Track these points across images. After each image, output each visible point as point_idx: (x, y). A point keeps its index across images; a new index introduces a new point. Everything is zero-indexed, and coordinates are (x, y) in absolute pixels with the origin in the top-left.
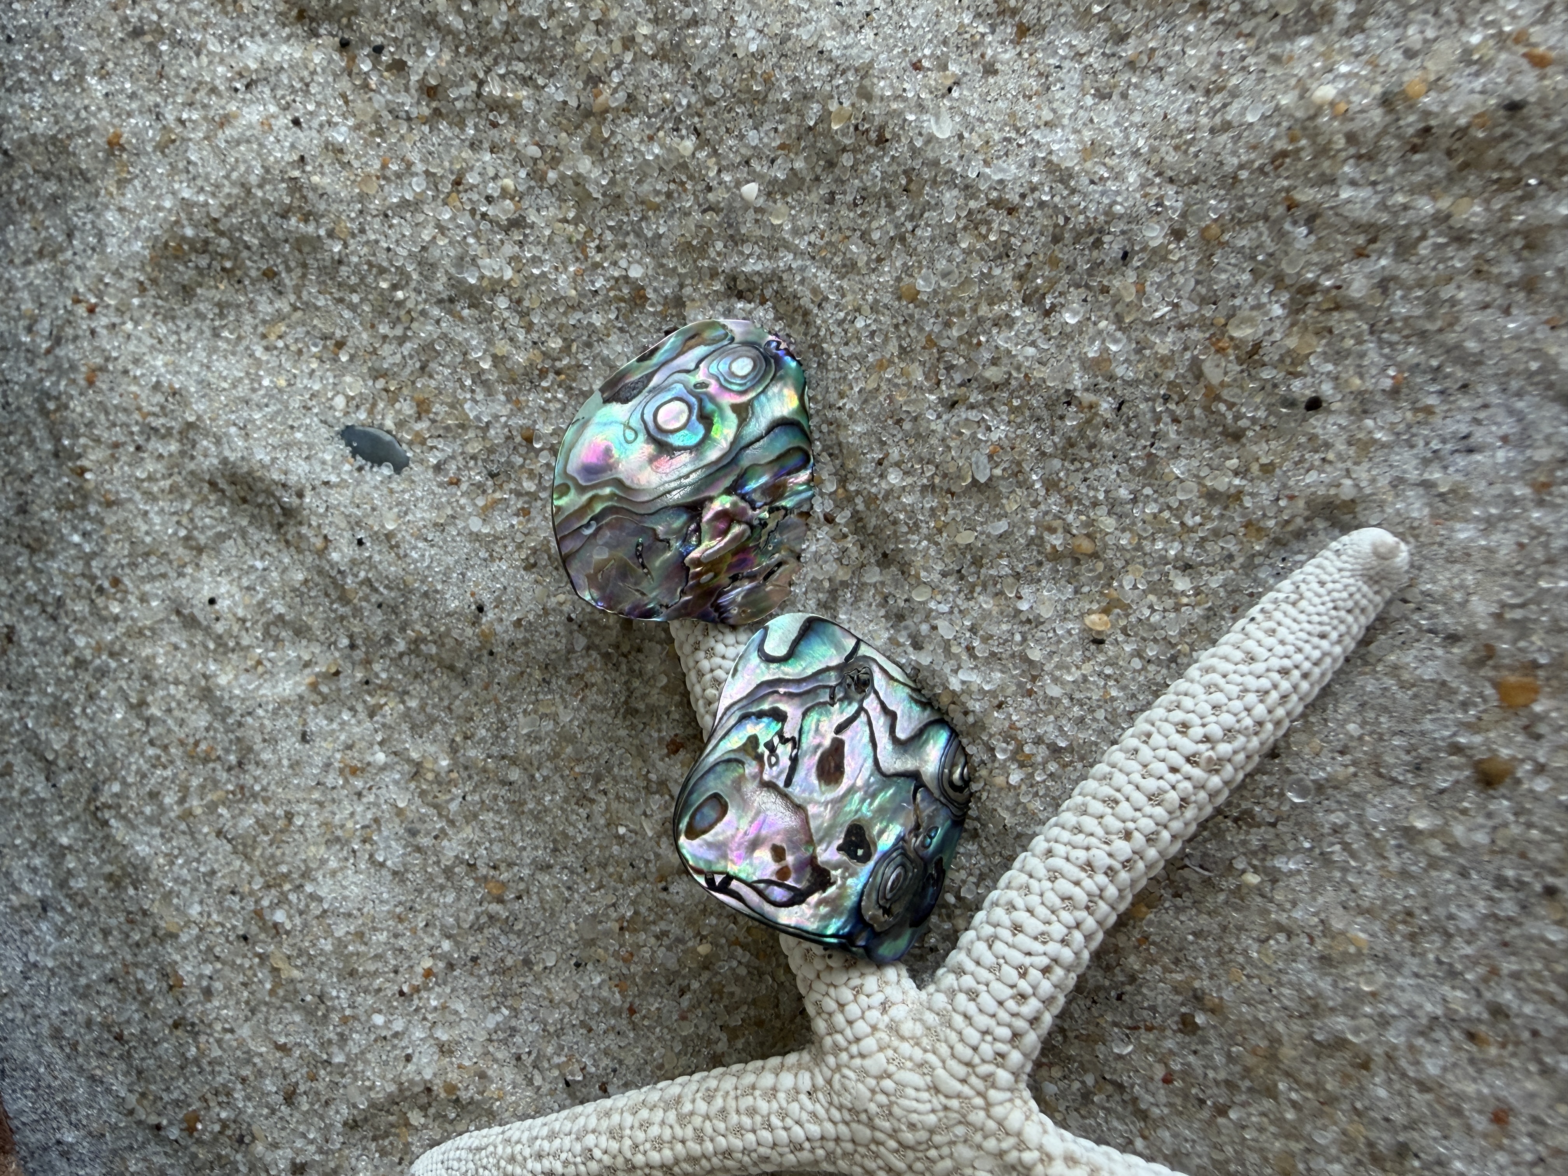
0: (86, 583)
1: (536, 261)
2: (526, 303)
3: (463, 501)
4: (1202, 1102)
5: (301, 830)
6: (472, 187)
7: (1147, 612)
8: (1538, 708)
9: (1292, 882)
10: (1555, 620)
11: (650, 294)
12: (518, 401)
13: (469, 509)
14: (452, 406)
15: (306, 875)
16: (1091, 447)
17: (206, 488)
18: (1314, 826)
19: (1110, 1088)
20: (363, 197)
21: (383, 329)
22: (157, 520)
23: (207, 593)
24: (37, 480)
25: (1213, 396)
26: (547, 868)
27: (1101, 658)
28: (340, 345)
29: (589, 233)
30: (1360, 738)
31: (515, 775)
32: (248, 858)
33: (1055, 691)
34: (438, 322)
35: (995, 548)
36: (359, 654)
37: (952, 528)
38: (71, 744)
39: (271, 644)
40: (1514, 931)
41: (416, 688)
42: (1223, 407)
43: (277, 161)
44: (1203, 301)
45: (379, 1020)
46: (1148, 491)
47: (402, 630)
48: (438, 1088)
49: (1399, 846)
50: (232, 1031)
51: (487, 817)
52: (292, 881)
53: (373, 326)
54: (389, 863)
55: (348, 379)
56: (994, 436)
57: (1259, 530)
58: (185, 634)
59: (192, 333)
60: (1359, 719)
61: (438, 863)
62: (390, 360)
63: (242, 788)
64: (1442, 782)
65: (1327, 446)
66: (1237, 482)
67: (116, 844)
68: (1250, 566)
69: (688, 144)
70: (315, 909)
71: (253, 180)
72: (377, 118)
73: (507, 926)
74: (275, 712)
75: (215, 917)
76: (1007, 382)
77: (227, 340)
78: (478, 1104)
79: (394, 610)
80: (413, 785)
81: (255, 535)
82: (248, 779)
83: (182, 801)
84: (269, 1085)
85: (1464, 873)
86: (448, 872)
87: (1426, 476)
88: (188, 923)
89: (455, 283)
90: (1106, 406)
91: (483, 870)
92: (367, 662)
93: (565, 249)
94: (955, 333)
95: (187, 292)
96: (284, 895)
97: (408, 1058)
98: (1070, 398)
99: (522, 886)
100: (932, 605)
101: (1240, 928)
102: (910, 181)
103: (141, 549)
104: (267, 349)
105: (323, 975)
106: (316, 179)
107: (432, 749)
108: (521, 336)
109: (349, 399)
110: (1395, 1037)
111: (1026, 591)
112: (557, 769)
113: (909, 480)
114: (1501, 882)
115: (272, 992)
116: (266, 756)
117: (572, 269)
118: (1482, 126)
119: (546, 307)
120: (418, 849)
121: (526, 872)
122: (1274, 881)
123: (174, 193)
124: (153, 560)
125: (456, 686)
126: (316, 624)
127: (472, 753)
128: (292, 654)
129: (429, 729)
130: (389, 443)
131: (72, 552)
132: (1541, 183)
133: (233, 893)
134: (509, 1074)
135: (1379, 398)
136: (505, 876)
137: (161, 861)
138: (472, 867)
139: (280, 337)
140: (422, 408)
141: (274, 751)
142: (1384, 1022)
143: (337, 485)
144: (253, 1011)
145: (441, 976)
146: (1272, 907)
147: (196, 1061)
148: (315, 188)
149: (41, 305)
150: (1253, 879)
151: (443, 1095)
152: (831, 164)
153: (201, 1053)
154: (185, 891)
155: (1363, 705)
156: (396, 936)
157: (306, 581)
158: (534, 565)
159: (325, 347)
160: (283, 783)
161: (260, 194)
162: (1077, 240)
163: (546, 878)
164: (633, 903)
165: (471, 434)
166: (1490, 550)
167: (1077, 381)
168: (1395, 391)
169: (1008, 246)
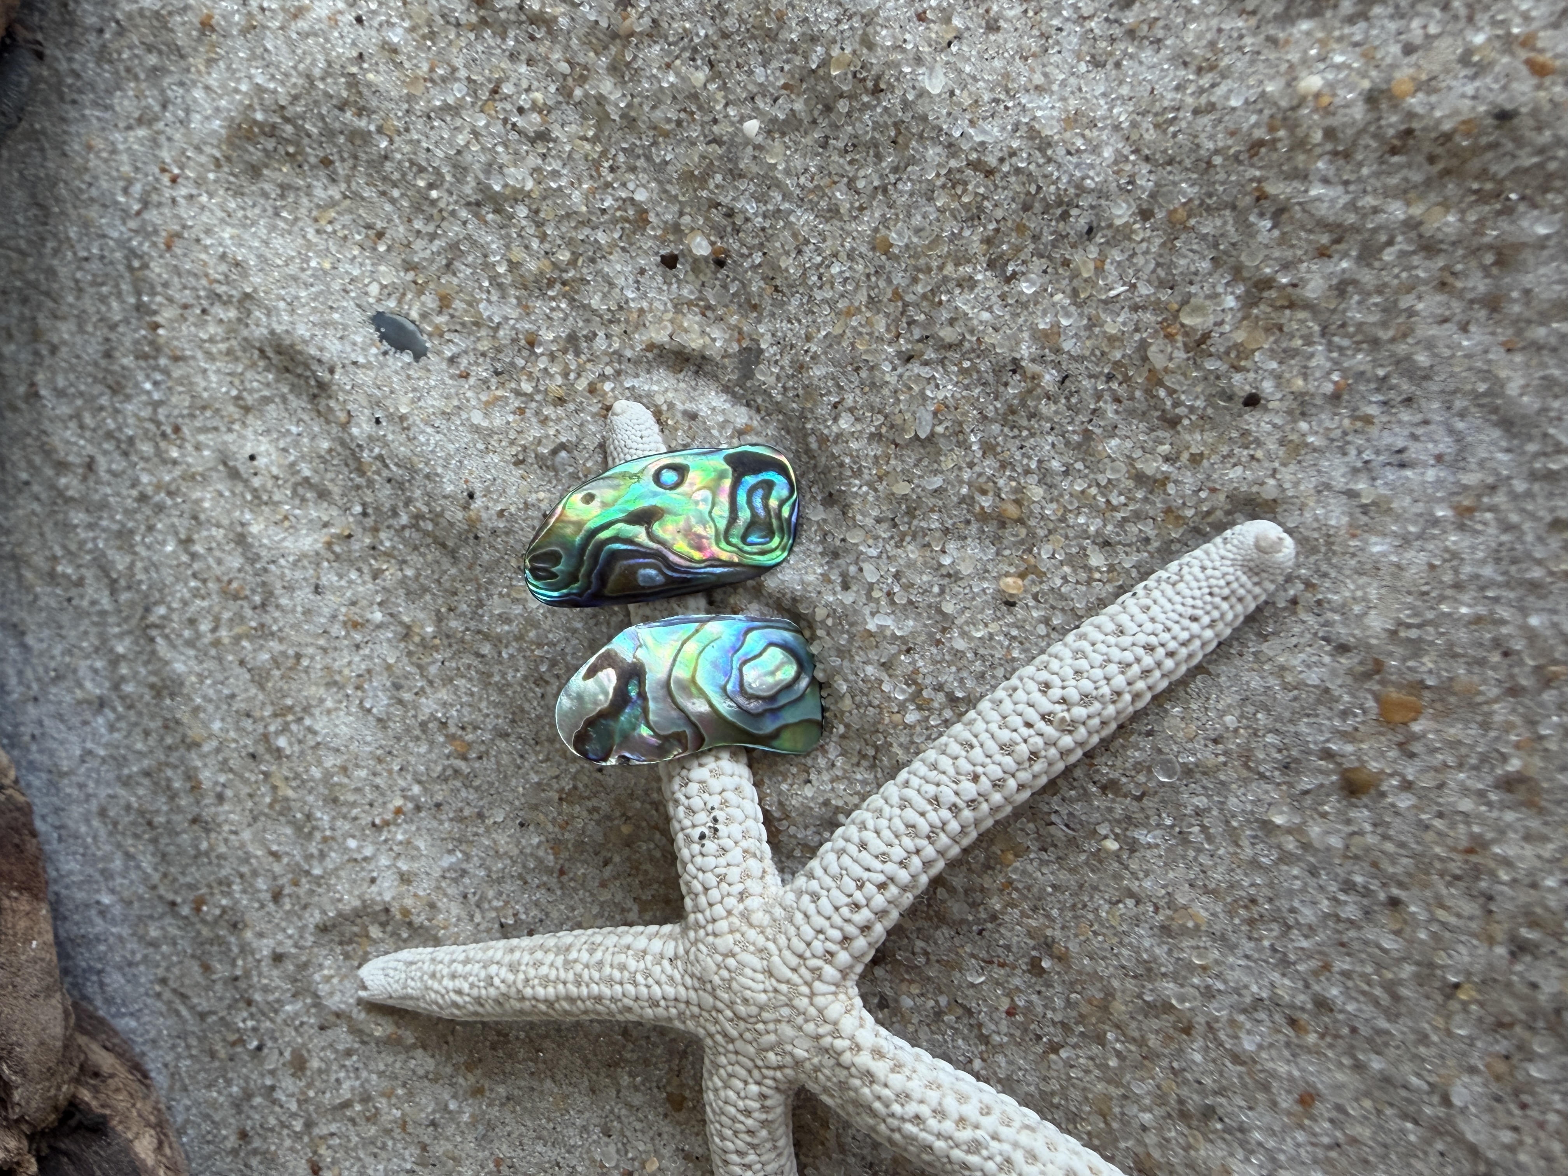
0: (151, 426)
1: (555, 174)
2: (542, 215)
3: (469, 394)
4: (1039, 1038)
5: (306, 671)
6: (506, 98)
7: (1058, 582)
8: (1416, 727)
9: (1148, 854)
10: (1451, 645)
11: (652, 217)
12: (527, 307)
13: (473, 402)
14: (470, 304)
15: (306, 709)
16: (1032, 416)
17: (256, 353)
18: (1178, 805)
19: (960, 1011)
20: (410, 98)
21: (418, 225)
22: (214, 378)
23: (248, 450)
24: (121, 329)
25: (1155, 379)
26: (505, 736)
27: (1010, 619)
28: (380, 235)
29: (604, 154)
30: (1236, 730)
31: (486, 649)
32: (262, 687)
33: (960, 644)
34: (465, 223)
35: (929, 502)
36: (369, 522)
37: (891, 478)
38: (132, 565)
39: (297, 502)
40: (1352, 933)
41: (414, 558)
42: (1162, 392)
43: (339, 56)
44: (1161, 284)
45: (352, 843)
46: (1079, 466)
47: (407, 505)
48: (395, 911)
49: (1255, 837)
50: (235, 833)
51: (460, 682)
52: (294, 713)
53: (410, 221)
54: (375, 710)
55: (382, 268)
56: (941, 395)
57: (1178, 517)
58: (229, 483)
59: (257, 211)
60: (1237, 713)
61: (415, 717)
62: (422, 255)
63: (262, 625)
64: (1306, 782)
65: (1258, 443)
66: (1165, 468)
67: (160, 659)
68: (1164, 551)
69: (700, 76)
70: (311, 741)
72: (430, 23)
73: (468, 782)
74: (295, 564)
75: (232, 734)
76: (960, 344)
77: (285, 220)
78: (427, 929)
79: (401, 486)
80: (402, 645)
81: (293, 402)
82: (267, 619)
83: (214, 630)
84: (261, 884)
85: (1313, 872)
86: (423, 725)
87: (1352, 486)
88: (211, 736)
89: (483, 188)
90: (1049, 378)
91: (453, 729)
92: (375, 530)
93: (582, 166)
94: (920, 289)
95: (255, 172)
96: (287, 724)
97: (373, 881)
98: (1016, 367)
99: (483, 748)
100: (862, 548)
101: (1095, 888)
102: (899, 133)
103: (199, 403)
104: (318, 232)
105: (311, 799)
106: (371, 76)
107: (421, 615)
108: (535, 244)
109: (383, 287)
111: (951, 546)
112: (520, 650)
113: (859, 427)
114: (1348, 886)
115: (271, 806)
116: (284, 601)
117: (585, 186)
118: (1468, 134)
119: (559, 220)
120: (400, 702)
121: (487, 736)
122: (1132, 851)
123: (250, 77)
124: (208, 413)
125: (446, 563)
126: (336, 490)
127: (453, 624)
128: (314, 514)
129: (421, 597)
130: (412, 333)
131: (144, 398)
132: (1522, 199)
133: (248, 715)
134: (455, 909)
135: (1318, 401)
136: (470, 737)
137: (193, 679)
138: (444, 724)
139: (330, 222)
140: (444, 302)
141: (291, 598)
142: (1209, 994)
143: (363, 366)
144: (255, 819)
145: (409, 815)
146: (1126, 874)
147: (207, 854)
148: (369, 85)
149: (137, 169)
150: (1112, 845)
151: (398, 916)
152: (828, 109)
153: (211, 848)
154: (211, 708)
155: (1245, 699)
156: (375, 774)
157: (330, 450)
158: (522, 462)
159: (367, 236)
160: (296, 627)
161: (322, 86)
162: (1045, 210)
163: (503, 745)
164: (574, 778)
165: (483, 332)
166: (1399, 567)
167: (1025, 351)
169: (980, 208)
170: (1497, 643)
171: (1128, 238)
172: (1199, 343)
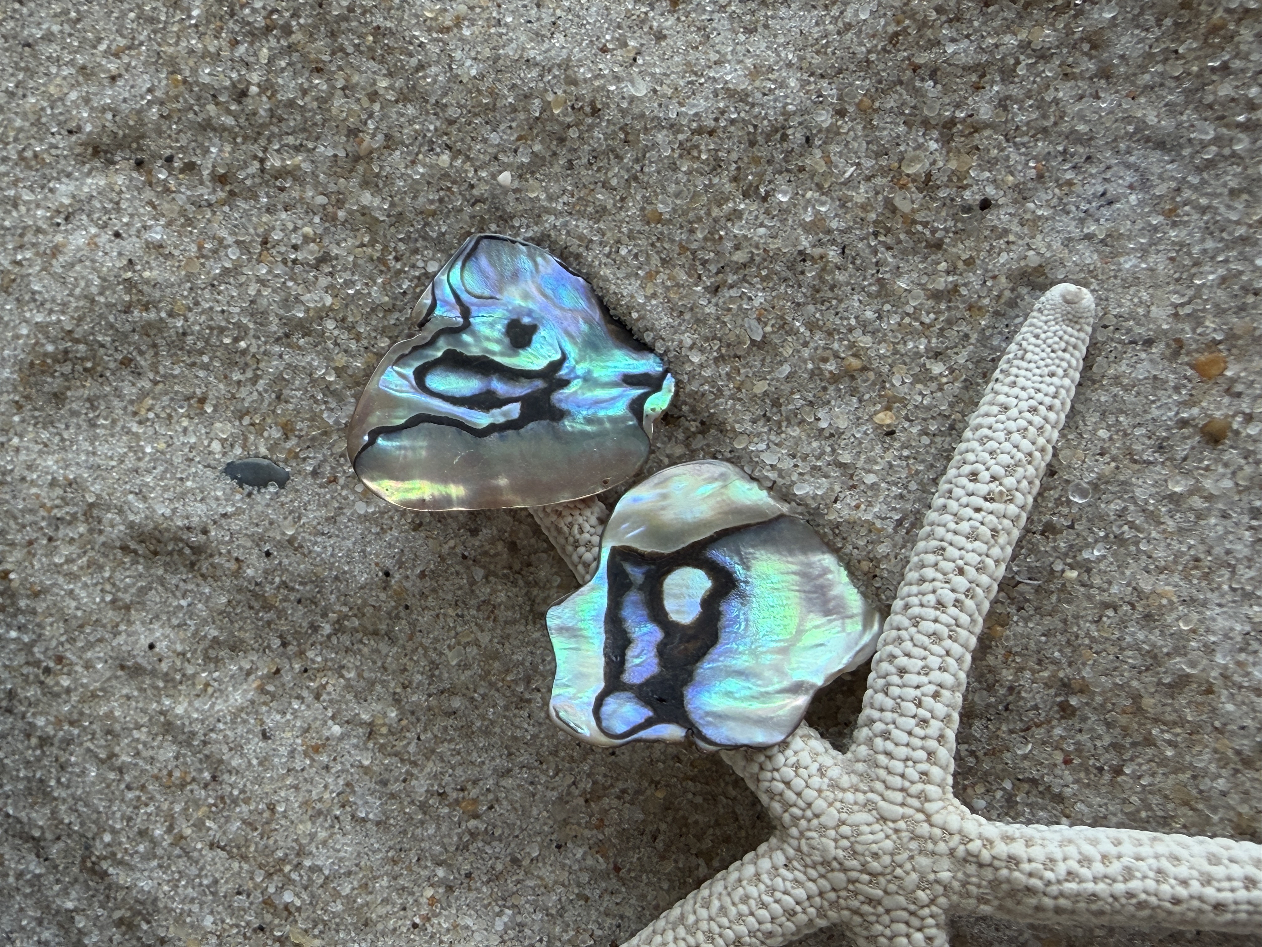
0: (32, 669)
1: (348, 283)
2: (350, 319)
3: (344, 493)
5: (285, 815)
6: (278, 243)
7: (919, 399)
8: (1229, 373)
9: (1102, 566)
10: (1216, 305)
13: (352, 498)
14: (312, 419)
16: (833, 287)
17: (119, 553)
18: (1101, 517)
19: (1026, 786)
20: (190, 277)
21: (236, 376)
22: (83, 594)
23: (144, 642)
25: (910, 221)
26: (507, 772)
27: (897, 445)
28: (203, 400)
29: (385, 248)
30: (1111, 439)
31: (456, 703)
32: (244, 857)
33: (870, 480)
34: (281, 356)
35: (786, 388)
36: (292, 649)
37: (748, 384)
38: (54, 813)
39: (212, 665)
41: (350, 660)
42: (920, 227)
43: (110, 270)
44: (878, 155)
46: (887, 307)
47: (324, 615)
49: (1170, 511)
51: (443, 748)
52: (289, 862)
53: (226, 377)
54: (371, 816)
55: (218, 425)
56: (756, 303)
57: (980, 309)
58: (134, 683)
59: (72, 430)
60: (1104, 425)
61: (412, 802)
62: (249, 399)
63: (222, 798)
64: (1181, 451)
65: (1006, 232)
66: (950, 279)
67: (120, 889)
68: (983, 339)
69: (445, 158)
70: (318, 879)
71: (94, 290)
72: (183, 212)
73: (489, 837)
74: (233, 722)
75: (228, 921)
76: (752, 260)
77: (103, 426)
79: (314, 602)
80: (371, 744)
81: (173, 579)
82: (225, 789)
83: (170, 829)
85: (1225, 515)
86: (424, 807)
87: (1086, 231)
88: (205, 935)
89: (285, 321)
90: (833, 253)
91: (453, 795)
92: (301, 653)
93: (370, 267)
94: (699, 235)
95: (58, 398)
96: (286, 877)
98: (803, 256)
99: (491, 796)
100: (752, 447)
101: (1077, 617)
102: (627, 134)
103: (75, 624)
104: (140, 423)
105: (342, 933)
106: (146, 274)
107: (379, 707)
108: (353, 346)
109: (224, 441)
110: (1224, 659)
111: (821, 413)
112: (491, 685)
113: (704, 357)
116: (236, 762)
117: (380, 281)
119: (367, 317)
120: (393, 796)
121: (490, 783)
122: (1089, 570)
123: (26, 321)
124: (88, 629)
125: (384, 647)
126: (248, 636)
127: (414, 698)
128: (234, 668)
129: (371, 691)
130: (268, 467)
131: (12, 647)
133: (239, 893)
135: (1030, 185)
136: (474, 792)
137: (166, 888)
139: (149, 410)
140: (287, 431)
141: (242, 756)
142: (1209, 649)
143: (234, 514)
145: (444, 900)
146: (1094, 591)
148: (147, 282)
150: (1071, 574)
152: (562, 140)
154: (195, 907)
155: (1103, 413)
157: (229, 602)
158: (421, 526)
159: (190, 406)
160: (258, 780)
161: (102, 300)
162: (768, 139)
163: (508, 782)
164: (590, 775)
165: (335, 437)
167: (805, 242)
168: (1040, 177)
169: (717, 159)
170: (1245, 289)
171: (838, 133)
172: (926, 182)
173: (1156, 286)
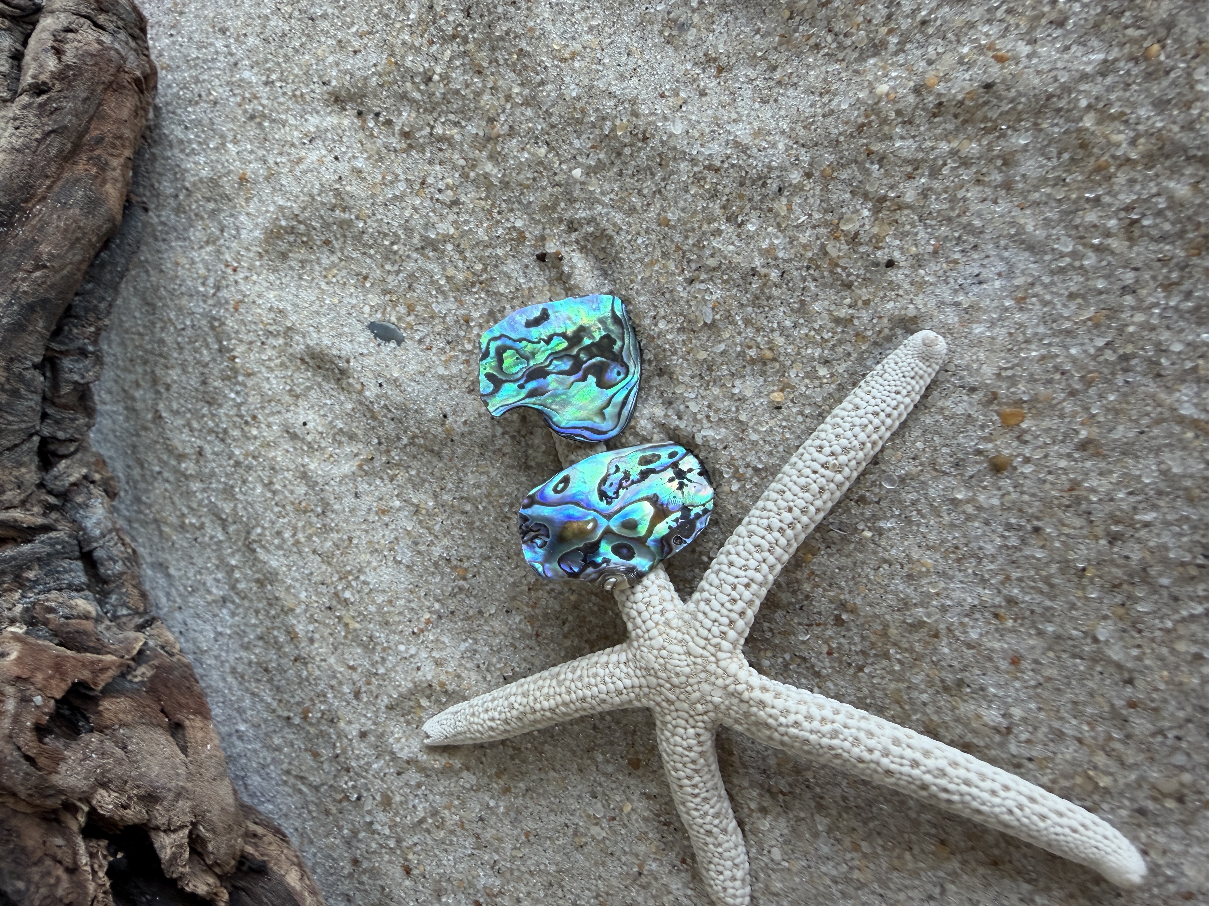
0: (238, 419)
1: (466, 222)
2: (462, 247)
3: (434, 358)
4: (850, 664)
5: (357, 546)
6: (430, 185)
7: (803, 389)
8: (1024, 426)
9: (890, 534)
10: (1031, 375)
11: (527, 235)
12: (461, 301)
13: (437, 362)
14: (426, 306)
15: (360, 570)
16: (769, 298)
17: (299, 362)
18: (900, 502)
19: (798, 660)
20: (373, 196)
21: (388, 267)
22: (274, 382)
23: (302, 420)
24: (211, 365)
25: (834, 264)
26: (488, 558)
27: (780, 417)
28: (365, 278)
29: (493, 204)
30: (924, 450)
31: (468, 507)
32: (330, 564)
33: (754, 437)
34: (416, 261)
35: (720, 360)
36: (383, 447)
37: (695, 351)
39: (337, 445)
41: (415, 463)
42: (839, 270)
43: (327, 180)
44: (826, 211)
45: (402, 648)
46: (801, 321)
47: (405, 432)
48: (435, 685)
49: (949, 510)
50: (325, 660)
51: (455, 532)
52: (353, 575)
53: (382, 266)
54: (404, 561)
55: (371, 296)
56: (714, 297)
57: (864, 337)
58: (292, 443)
59: (288, 278)
60: (922, 439)
61: (430, 560)
62: (393, 284)
63: (325, 525)
64: (971, 471)
65: (899, 287)
66: (850, 311)
67: (260, 562)
68: (861, 359)
69: (543, 151)
70: (366, 589)
71: (315, 191)
72: (378, 152)
73: (469, 594)
74: (341, 482)
75: (314, 598)
76: (720, 266)
77: (306, 280)
78: (457, 693)
79: (400, 421)
80: (415, 518)
81: (326, 386)
82: (328, 521)
83: (294, 535)
84: (346, 689)
85: (987, 523)
86: (436, 564)
87: (956, 299)
88: (300, 602)
89: (424, 238)
90: (774, 275)
91: (454, 562)
92: (388, 452)
93: (481, 214)
94: (690, 241)
95: (284, 256)
96: (349, 582)
97: (419, 668)
98: (754, 272)
99: (475, 570)
100: (686, 394)
101: (864, 563)
102: (662, 159)
103: (267, 398)
104: (327, 283)
105: (372, 625)
106: (348, 188)
107: (424, 497)
108: (460, 264)
109: (372, 307)
110: (952, 618)
111: (737, 383)
112: (490, 502)
113: (670, 326)
114: (1008, 527)
115: (345, 637)
116: (337, 507)
118: (972, 99)
120: (419, 553)
121: (477, 562)
122: (880, 535)
124: (273, 404)
125: (435, 461)
126: (360, 433)
127: (445, 497)
128: (348, 450)
129: (422, 485)
130: (394, 330)
131: (231, 403)
132: (1009, 127)
133: (323, 584)
134: (474, 676)
135: (926, 257)
136: (466, 565)
137: (284, 569)
138: (448, 561)
139: (334, 276)
140: (411, 309)
141: (341, 504)
142: (944, 609)
143: (367, 355)
144: (336, 648)
145: (435, 623)
146: (880, 549)
147: (307, 679)
148: (347, 193)
149: (209, 270)
150: (868, 534)
151: (438, 689)
152: (619, 154)
153: (310, 674)
154: (298, 585)
155: (924, 431)
156: (410, 601)
157: (353, 409)
159: (357, 280)
160: (346, 521)
161: (319, 199)
162: (753, 183)
163: (488, 564)
165: (437, 321)
166: (993, 338)
167: (758, 262)
168: (935, 253)
169: (716, 190)
170: (1056, 368)
171: (802, 190)
172: (853, 239)
173: (992, 351)
